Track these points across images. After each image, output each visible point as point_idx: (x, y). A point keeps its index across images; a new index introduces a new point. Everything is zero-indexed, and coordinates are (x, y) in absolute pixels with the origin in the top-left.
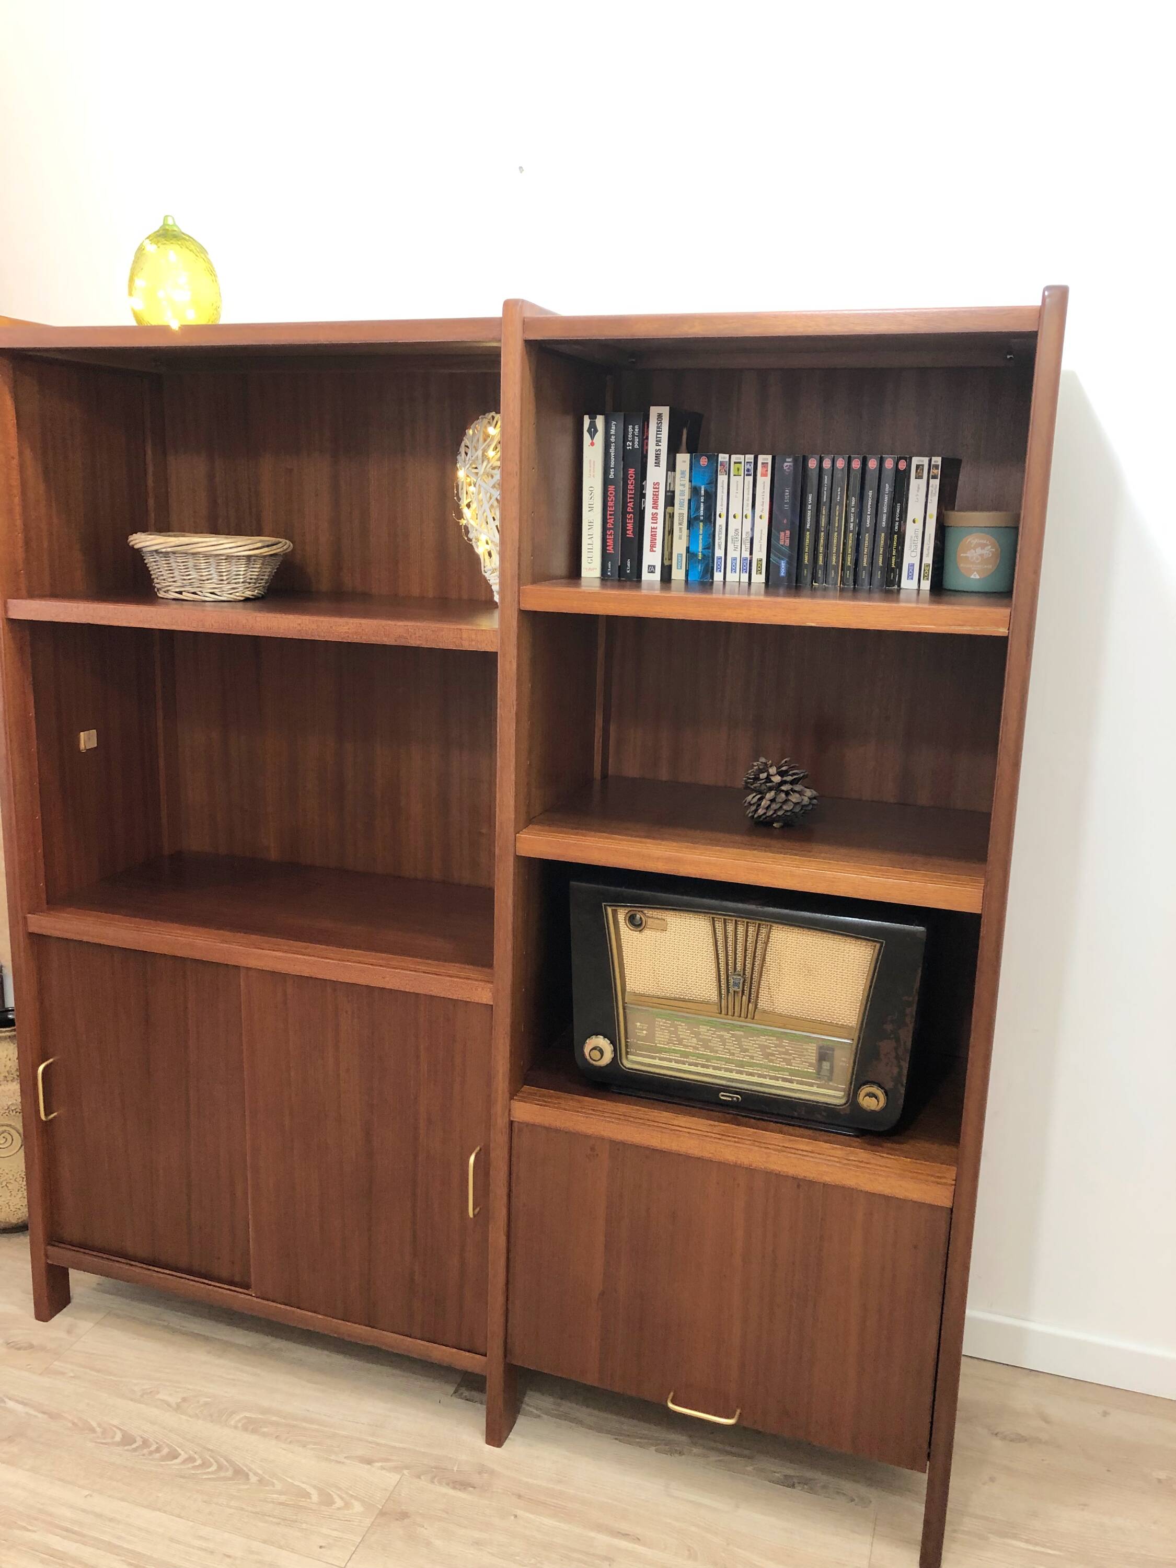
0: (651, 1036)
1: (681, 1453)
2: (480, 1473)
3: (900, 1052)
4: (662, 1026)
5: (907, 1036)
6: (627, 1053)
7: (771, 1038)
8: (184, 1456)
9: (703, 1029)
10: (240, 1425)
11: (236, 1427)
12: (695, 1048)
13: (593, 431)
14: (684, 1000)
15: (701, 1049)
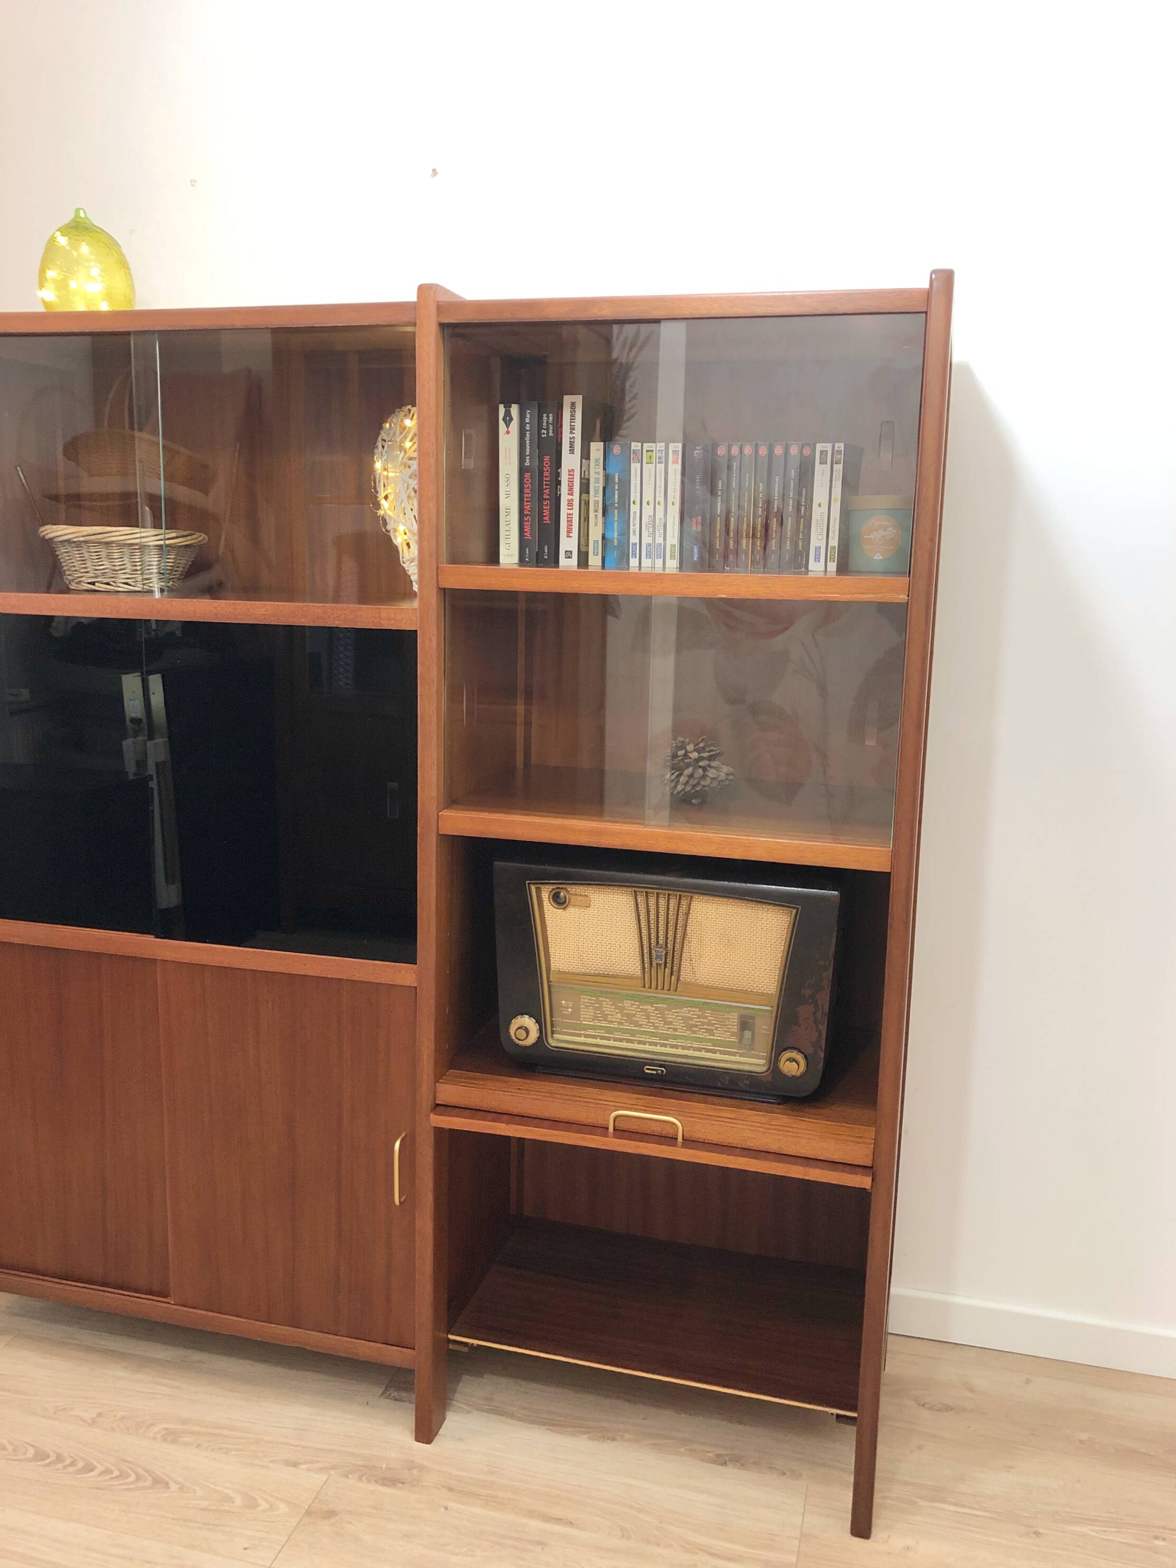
0: (576, 1014)
1: (613, 1439)
2: (409, 1469)
3: (819, 1014)
4: (586, 1002)
5: (824, 1000)
6: (553, 1032)
7: (694, 1009)
8: (100, 1468)
9: (627, 1003)
10: (159, 1436)
11: (155, 1439)
12: (620, 1023)
13: (508, 419)
14: (608, 976)
15: (627, 1024)
